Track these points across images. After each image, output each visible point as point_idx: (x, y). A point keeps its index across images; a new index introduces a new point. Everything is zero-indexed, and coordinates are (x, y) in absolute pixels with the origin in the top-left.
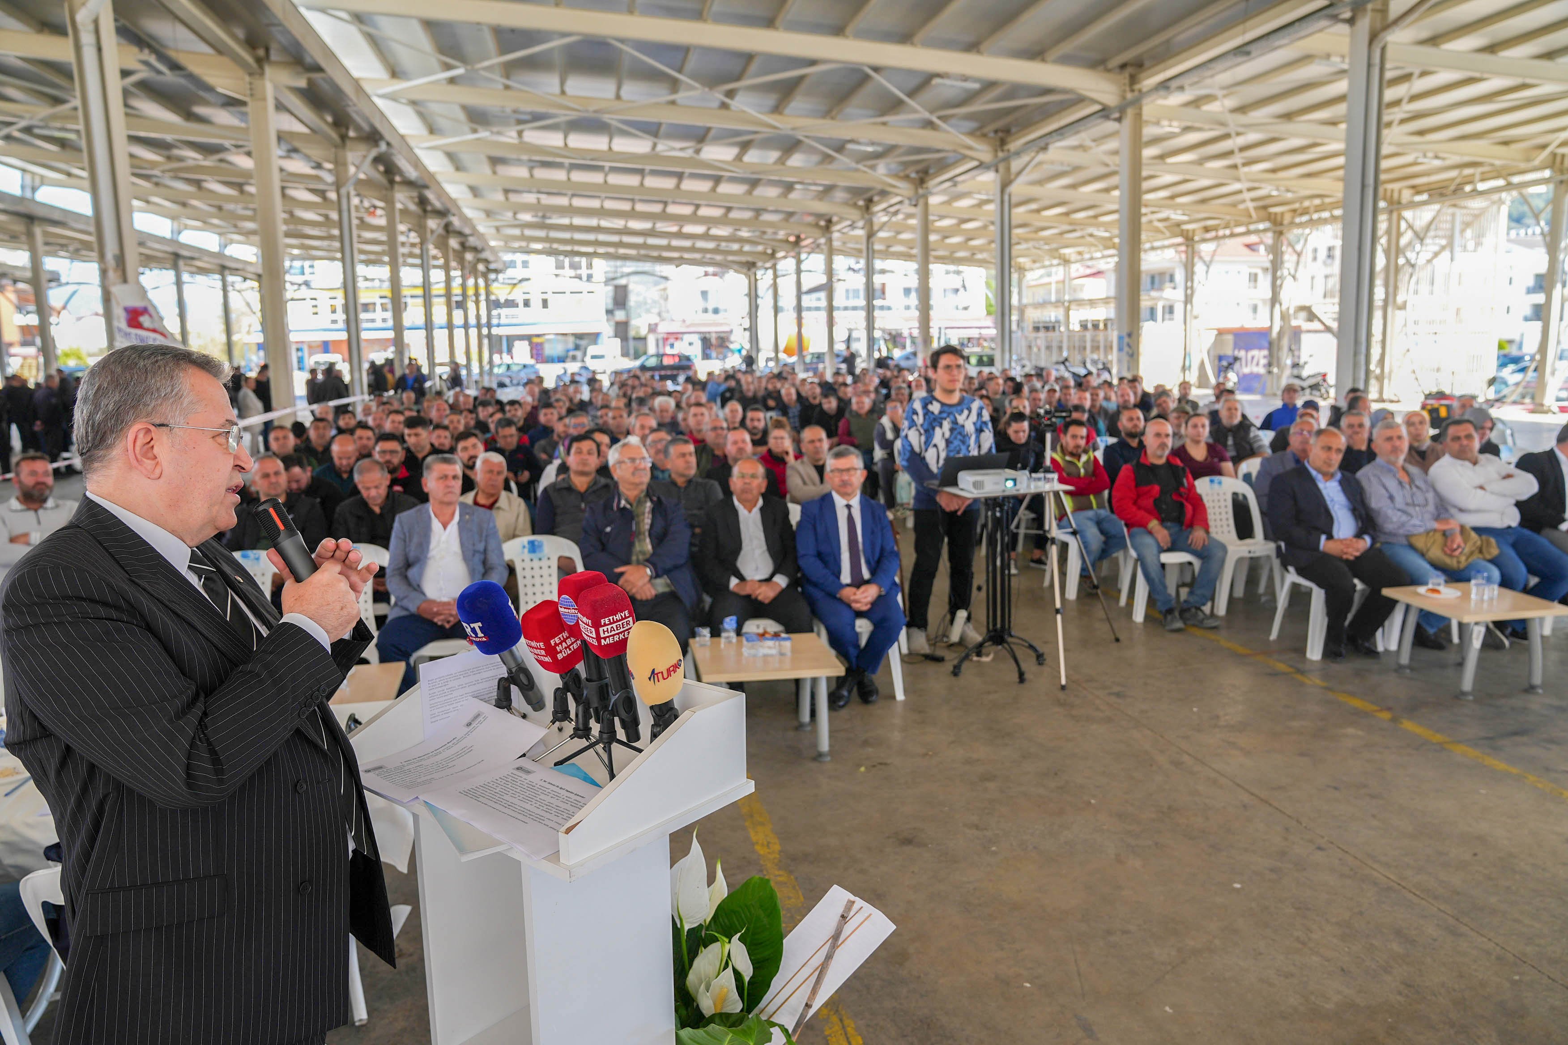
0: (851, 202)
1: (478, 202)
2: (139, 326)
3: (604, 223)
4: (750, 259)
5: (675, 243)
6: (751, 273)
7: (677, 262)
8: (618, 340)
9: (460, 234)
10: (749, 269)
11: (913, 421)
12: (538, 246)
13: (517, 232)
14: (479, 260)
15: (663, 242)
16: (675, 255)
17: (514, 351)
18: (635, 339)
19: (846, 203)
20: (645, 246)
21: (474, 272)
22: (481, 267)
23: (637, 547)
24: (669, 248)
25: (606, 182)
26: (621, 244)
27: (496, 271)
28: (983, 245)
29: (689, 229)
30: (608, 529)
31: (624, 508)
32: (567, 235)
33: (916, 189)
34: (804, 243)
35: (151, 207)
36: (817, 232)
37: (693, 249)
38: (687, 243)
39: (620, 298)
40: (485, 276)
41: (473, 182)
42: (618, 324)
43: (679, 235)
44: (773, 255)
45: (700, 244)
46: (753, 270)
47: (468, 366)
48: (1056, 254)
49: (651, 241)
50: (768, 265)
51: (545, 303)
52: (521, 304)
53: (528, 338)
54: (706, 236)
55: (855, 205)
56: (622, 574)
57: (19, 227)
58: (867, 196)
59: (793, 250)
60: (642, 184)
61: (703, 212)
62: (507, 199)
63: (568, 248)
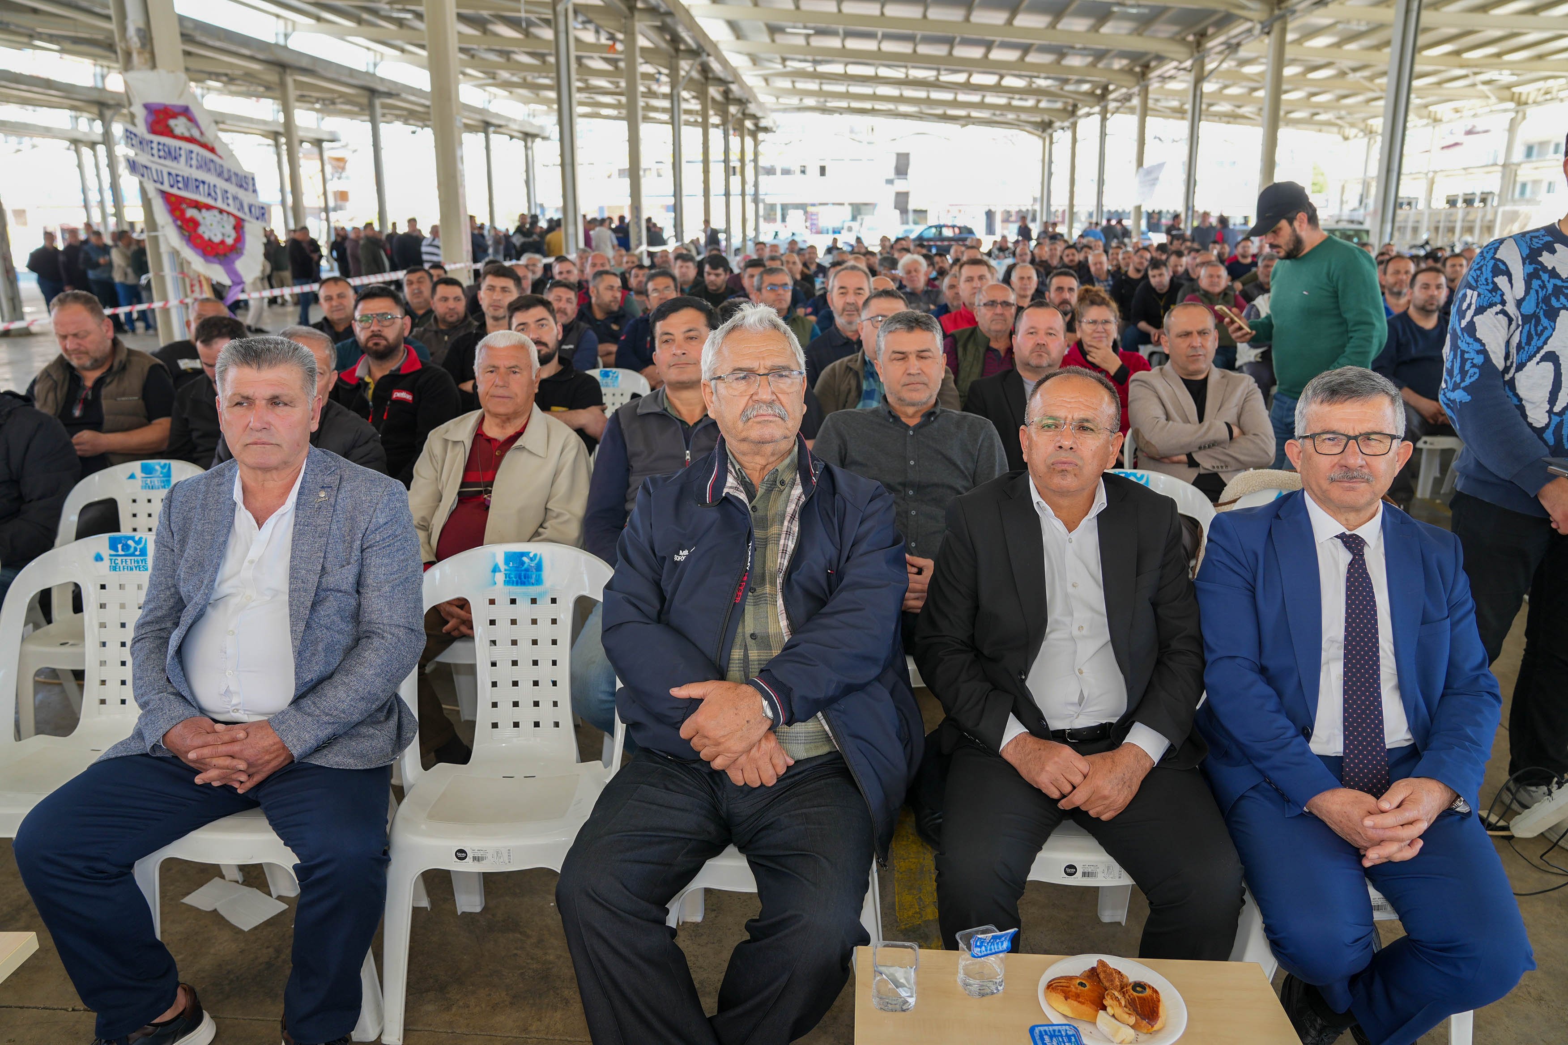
0: (1178, 37)
1: (741, 45)
2: (169, 133)
3: (884, 72)
4: (1046, 118)
5: (962, 97)
6: (1046, 135)
7: (963, 122)
8: (898, 212)
9: (720, 81)
10: (1044, 131)
11: (1496, 288)
12: (810, 102)
13: (786, 84)
14: (745, 115)
15: (948, 96)
16: (962, 113)
17: (788, 219)
18: (915, 211)
19: (1172, 39)
20: (928, 101)
21: (740, 129)
22: (749, 124)
23: (749, 624)
24: (955, 104)
25: (882, 14)
26: (901, 99)
27: (766, 130)
28: (1329, 101)
29: (978, 79)
30: (682, 555)
31: (728, 500)
32: (841, 88)
33: (1272, 10)
34: (1112, 96)
35: (405, 56)
36: (1129, 79)
37: (981, 105)
38: (975, 98)
39: (902, 167)
40: (754, 134)
41: (732, 17)
42: (898, 194)
43: (967, 86)
44: (1073, 113)
45: (991, 99)
46: (1049, 131)
47: (727, 231)
48: (1425, 112)
49: (936, 95)
50: (1066, 124)
51: (823, 171)
52: (798, 171)
53: (802, 207)
54: (997, 88)
55: (1183, 41)
56: (694, 704)
57: (272, 77)
58: (1198, 28)
59: (1098, 104)
60: (925, 16)
61: (997, 55)
62: (773, 41)
63: (844, 104)
